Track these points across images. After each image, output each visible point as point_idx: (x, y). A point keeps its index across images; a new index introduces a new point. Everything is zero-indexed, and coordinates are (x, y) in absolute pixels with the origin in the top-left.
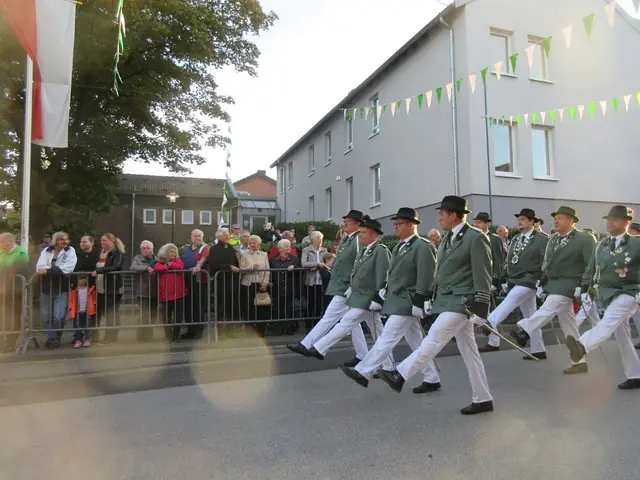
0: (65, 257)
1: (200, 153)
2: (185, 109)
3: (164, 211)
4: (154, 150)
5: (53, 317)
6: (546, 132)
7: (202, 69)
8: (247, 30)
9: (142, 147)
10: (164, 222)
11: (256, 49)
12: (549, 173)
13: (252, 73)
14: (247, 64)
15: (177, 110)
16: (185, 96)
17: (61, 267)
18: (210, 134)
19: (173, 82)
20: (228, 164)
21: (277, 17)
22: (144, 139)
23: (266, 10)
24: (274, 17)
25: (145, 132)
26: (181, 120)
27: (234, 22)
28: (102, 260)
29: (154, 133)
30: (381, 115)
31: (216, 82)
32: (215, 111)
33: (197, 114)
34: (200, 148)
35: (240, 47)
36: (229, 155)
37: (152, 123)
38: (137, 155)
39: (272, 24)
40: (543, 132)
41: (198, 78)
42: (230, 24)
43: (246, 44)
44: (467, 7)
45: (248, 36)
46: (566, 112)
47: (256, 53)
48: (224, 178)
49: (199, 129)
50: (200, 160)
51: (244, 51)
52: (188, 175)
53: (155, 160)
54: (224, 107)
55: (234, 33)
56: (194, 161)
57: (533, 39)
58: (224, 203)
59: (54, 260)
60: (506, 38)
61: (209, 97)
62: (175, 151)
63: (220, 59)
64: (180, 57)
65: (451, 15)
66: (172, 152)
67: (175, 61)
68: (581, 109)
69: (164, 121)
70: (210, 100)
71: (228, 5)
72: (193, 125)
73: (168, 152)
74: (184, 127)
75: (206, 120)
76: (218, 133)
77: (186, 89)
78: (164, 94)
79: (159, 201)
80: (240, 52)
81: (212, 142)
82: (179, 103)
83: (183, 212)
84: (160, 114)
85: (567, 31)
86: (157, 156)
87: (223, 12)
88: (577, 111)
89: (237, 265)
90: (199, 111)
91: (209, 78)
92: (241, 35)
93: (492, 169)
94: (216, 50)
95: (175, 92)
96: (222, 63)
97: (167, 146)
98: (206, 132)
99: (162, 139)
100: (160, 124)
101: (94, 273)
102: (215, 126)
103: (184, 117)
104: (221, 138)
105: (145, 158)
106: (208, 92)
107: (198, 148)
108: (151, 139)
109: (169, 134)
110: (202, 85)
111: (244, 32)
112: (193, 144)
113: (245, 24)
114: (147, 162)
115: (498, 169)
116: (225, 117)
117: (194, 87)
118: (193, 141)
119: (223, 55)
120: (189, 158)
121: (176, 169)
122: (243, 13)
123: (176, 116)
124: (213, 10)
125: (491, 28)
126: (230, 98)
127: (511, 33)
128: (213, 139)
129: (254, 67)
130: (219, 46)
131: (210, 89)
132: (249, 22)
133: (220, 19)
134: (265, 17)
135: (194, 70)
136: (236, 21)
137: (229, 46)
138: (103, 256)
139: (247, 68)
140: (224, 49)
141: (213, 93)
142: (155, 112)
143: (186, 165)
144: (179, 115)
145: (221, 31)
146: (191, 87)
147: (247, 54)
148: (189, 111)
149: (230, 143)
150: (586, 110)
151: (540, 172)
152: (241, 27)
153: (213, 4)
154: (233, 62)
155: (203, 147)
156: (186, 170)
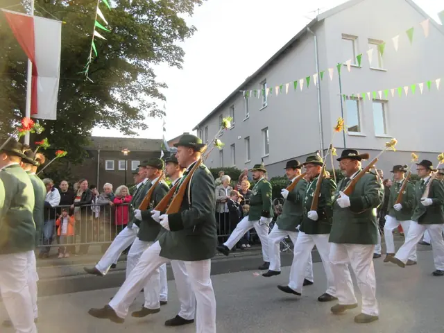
0: (52, 195)
1: (144, 122)
2: (134, 92)
3: (120, 162)
4: (114, 120)
5: (44, 237)
6: (383, 104)
7: (146, 65)
8: (176, 38)
9: (104, 119)
10: (120, 169)
11: (182, 51)
12: (385, 133)
13: (180, 67)
14: (176, 61)
15: (129, 93)
16: (134, 83)
17: (50, 203)
18: (151, 109)
19: (126, 74)
20: (164, 130)
21: (196, 29)
22: (106, 113)
23: (189, 25)
24: (194, 29)
25: (107, 108)
26: (131, 100)
27: (167, 33)
28: (78, 198)
29: (113, 108)
30: (269, 95)
31: (155, 74)
32: (153, 92)
33: (142, 95)
35: (171, 49)
36: (164, 123)
37: (110, 101)
38: (101, 124)
39: (193, 34)
40: (380, 104)
41: (142, 71)
42: (164, 34)
43: (174, 46)
44: (325, 21)
45: (177, 42)
46: (396, 92)
47: (182, 54)
49: (144, 106)
50: (145, 127)
51: (174, 52)
53: (113, 127)
54: (161, 90)
55: (167, 40)
56: (141, 127)
57: (371, 41)
58: (162, 156)
60: (353, 41)
61: (150, 83)
62: (128, 121)
63: (158, 58)
64: (131, 58)
65: (315, 26)
66: (125, 121)
67: (128, 60)
68: (406, 89)
69: (120, 100)
70: (151, 86)
71: (163, 22)
72: (140, 102)
73: (123, 122)
74: (133, 104)
75: (148, 99)
76: (157, 108)
77: (135, 78)
78: (122, 83)
79: (116, 155)
80: (171, 53)
81: (153, 114)
83: (132, 162)
84: (116, 95)
85: (396, 40)
86: (115, 124)
87: (159, 26)
88: (403, 91)
90: (144, 93)
91: (150, 71)
92: (172, 42)
93: (346, 130)
94: (155, 52)
95: (128, 81)
96: (159, 61)
97: (122, 117)
98: (148, 107)
99: (119, 112)
100: (117, 103)
101: (72, 206)
102: (154, 103)
103: (133, 97)
104: (159, 111)
105: (107, 126)
106: (150, 80)
107: (143, 118)
108: (111, 113)
109: (123, 110)
110: (146, 76)
111: (174, 40)
112: (139, 116)
113: (175, 34)
114: (108, 128)
115: (350, 129)
116: (162, 97)
117: (140, 77)
118: (139, 113)
119: (159, 55)
120: (135, 125)
121: (128, 133)
122: (174, 27)
123: (128, 97)
124: (153, 26)
125: (343, 35)
126: (164, 84)
127: (356, 37)
128: (154, 112)
129: (180, 62)
130: (157, 50)
131: (151, 78)
132: (177, 33)
133: (158, 31)
134: (186, 28)
135: (140, 65)
137: (164, 49)
139: (177, 64)
140: (160, 51)
141: (153, 81)
142: (114, 95)
143: (134, 130)
144: (130, 96)
145: (158, 39)
146: (138, 77)
147: (176, 54)
148: (136, 93)
149: (165, 114)
150: (410, 90)
151: (379, 132)
152: (172, 36)
153: (152, 21)
154: (167, 60)
155: (146, 117)
156: (134, 133)
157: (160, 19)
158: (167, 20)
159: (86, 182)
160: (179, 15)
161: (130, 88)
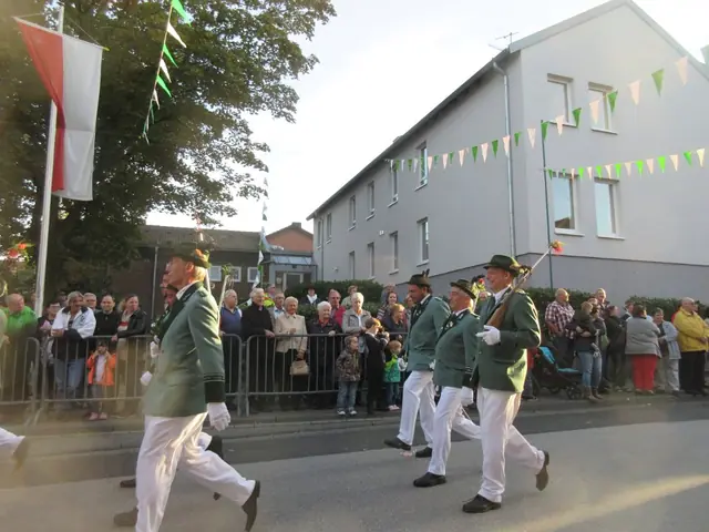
0: (82, 319)
1: (231, 204)
2: (216, 157)
4: (182, 201)
5: (67, 386)
6: (611, 186)
7: (236, 115)
8: (285, 74)
9: (168, 198)
11: (295, 94)
12: (614, 231)
13: (290, 119)
14: (285, 110)
15: (208, 158)
16: (216, 142)
17: (79, 331)
18: (242, 184)
19: (204, 129)
20: (265, 218)
21: (317, 61)
22: (172, 188)
23: (306, 54)
24: (314, 60)
25: (172, 182)
26: (211, 168)
27: (271, 65)
28: (124, 324)
29: (181, 181)
31: (250, 128)
32: (249, 159)
33: (229, 162)
34: (231, 199)
35: (277, 91)
36: (265, 208)
37: (179, 172)
38: (163, 206)
39: (312, 68)
40: (607, 187)
41: (230, 123)
42: (267, 67)
43: (282, 86)
44: (524, 54)
45: (286, 80)
47: (294, 98)
49: (231, 178)
50: (231, 212)
51: (282, 96)
52: (217, 227)
53: (182, 211)
54: (258, 155)
55: (271, 76)
56: (225, 213)
57: (593, 86)
58: (260, 260)
59: (71, 323)
60: (565, 85)
61: (242, 144)
62: (205, 202)
63: (255, 104)
64: (213, 102)
65: (507, 59)
66: (201, 203)
67: (208, 107)
68: (650, 163)
69: (193, 169)
70: (244, 148)
71: (265, 48)
72: (225, 173)
73: (197, 203)
74: (215, 176)
75: (239, 168)
76: (251, 183)
77: (218, 135)
78: (197, 141)
80: (277, 97)
81: (244, 193)
84: (189, 162)
85: (635, 87)
86: (184, 206)
87: (259, 54)
88: (645, 166)
89: (271, 329)
90: (231, 159)
91: (243, 124)
92: (279, 79)
93: (552, 225)
94: (252, 95)
95: (207, 139)
96: (258, 108)
97: (196, 197)
98: (238, 182)
99: (191, 189)
100: (189, 173)
101: (115, 337)
102: (248, 175)
103: (214, 165)
104: (255, 189)
105: (171, 209)
106: (242, 139)
107: (229, 198)
108: (179, 189)
109: (199, 184)
110: (235, 132)
111: (282, 76)
112: (224, 195)
113: (283, 67)
114: (174, 213)
115: (559, 224)
116: (259, 165)
117: (226, 133)
118: (224, 191)
119: (259, 100)
120: (217, 210)
121: (205, 221)
122: (282, 56)
123: (206, 165)
124: (249, 53)
125: (549, 75)
126: (265, 145)
127: (570, 80)
128: (246, 189)
129: (292, 113)
130: (255, 91)
131: (244, 135)
132: (287, 64)
133: (257, 61)
134: (305, 60)
135: (227, 115)
136: (274, 65)
137: (265, 90)
138: (126, 318)
139: (285, 114)
140: (260, 94)
141: (247, 140)
142: (184, 160)
143: (215, 216)
144: (210, 163)
145: (257, 75)
146: (223, 133)
147: (285, 99)
148: (220, 159)
149: (266, 194)
150: (656, 164)
151: (604, 229)
152: (279, 70)
153: (249, 46)
154: (270, 108)
155: (235, 198)
156: (215, 222)
157: (260, 43)
158: (272, 45)
159: (136, 298)
160: (292, 38)
161: (210, 150)
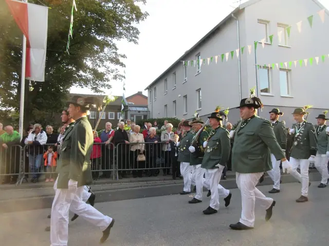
0: (41, 136)
1: (109, 83)
2: (101, 61)
4: (86, 82)
5: (35, 166)
6: (287, 72)
7: (110, 41)
9: (79, 81)
11: (138, 30)
12: (288, 93)
13: (136, 42)
14: (133, 38)
15: (98, 61)
16: (102, 54)
17: (40, 141)
18: (114, 74)
19: (96, 48)
20: (124, 89)
21: (148, 14)
22: (81, 76)
23: (143, 11)
24: (147, 14)
25: (81, 73)
26: (99, 66)
27: (126, 17)
29: (86, 73)
31: (117, 47)
32: (117, 62)
33: (108, 63)
34: (109, 81)
35: (130, 29)
36: (124, 84)
37: (85, 68)
38: (77, 84)
39: (146, 18)
40: (285, 73)
41: (108, 45)
42: (125, 18)
43: (132, 27)
44: (245, 9)
45: (134, 24)
46: (297, 63)
47: (138, 33)
48: (122, 95)
49: (109, 71)
50: (109, 87)
51: (132, 31)
52: (103, 94)
53: (86, 86)
54: (121, 60)
55: (127, 22)
56: (106, 87)
57: (279, 25)
58: (122, 109)
59: (35, 138)
60: (266, 25)
61: (114, 54)
62: (97, 82)
63: (120, 35)
64: (99, 35)
65: (238, 13)
66: (95, 82)
67: (97, 37)
68: (306, 61)
69: (91, 67)
70: (114, 56)
71: (124, 9)
72: (106, 69)
73: (93, 83)
74: (101, 70)
75: (112, 66)
76: (118, 73)
77: (102, 51)
78: (93, 53)
80: (129, 32)
81: (115, 77)
82: (98, 58)
85: (299, 24)
86: (87, 84)
87: (121, 12)
89: (128, 140)
90: (109, 62)
91: (114, 45)
92: (130, 24)
93: (259, 91)
94: (118, 31)
95: (97, 52)
96: (121, 38)
97: (93, 80)
98: (112, 72)
99: (90, 76)
100: (89, 68)
101: (56, 144)
102: (117, 70)
103: (101, 65)
104: (120, 76)
106: (113, 52)
107: (108, 80)
108: (85, 76)
109: (94, 74)
110: (110, 49)
111: (132, 22)
112: (106, 79)
113: (132, 18)
114: (82, 87)
115: (262, 91)
116: (122, 65)
117: (106, 50)
118: (106, 77)
119: (121, 33)
120: (103, 86)
121: (97, 91)
122: (131, 12)
123: (97, 65)
124: (116, 11)
125: (258, 20)
126: (124, 55)
127: (268, 22)
128: (116, 76)
129: (136, 39)
130: (119, 29)
131: (114, 50)
132: (134, 17)
133: (120, 15)
134: (143, 15)
135: (106, 41)
136: (128, 17)
137: (124, 29)
139: (133, 40)
140: (122, 31)
141: (116, 53)
142: (87, 63)
143: (102, 89)
144: (99, 64)
145: (120, 22)
147: (133, 33)
148: (104, 62)
149: (125, 78)
151: (284, 93)
152: (130, 19)
153: (116, 8)
154: (126, 37)
155: (111, 80)
156: (102, 92)
157: (121, 6)
158: (127, 8)
160: (136, 4)
